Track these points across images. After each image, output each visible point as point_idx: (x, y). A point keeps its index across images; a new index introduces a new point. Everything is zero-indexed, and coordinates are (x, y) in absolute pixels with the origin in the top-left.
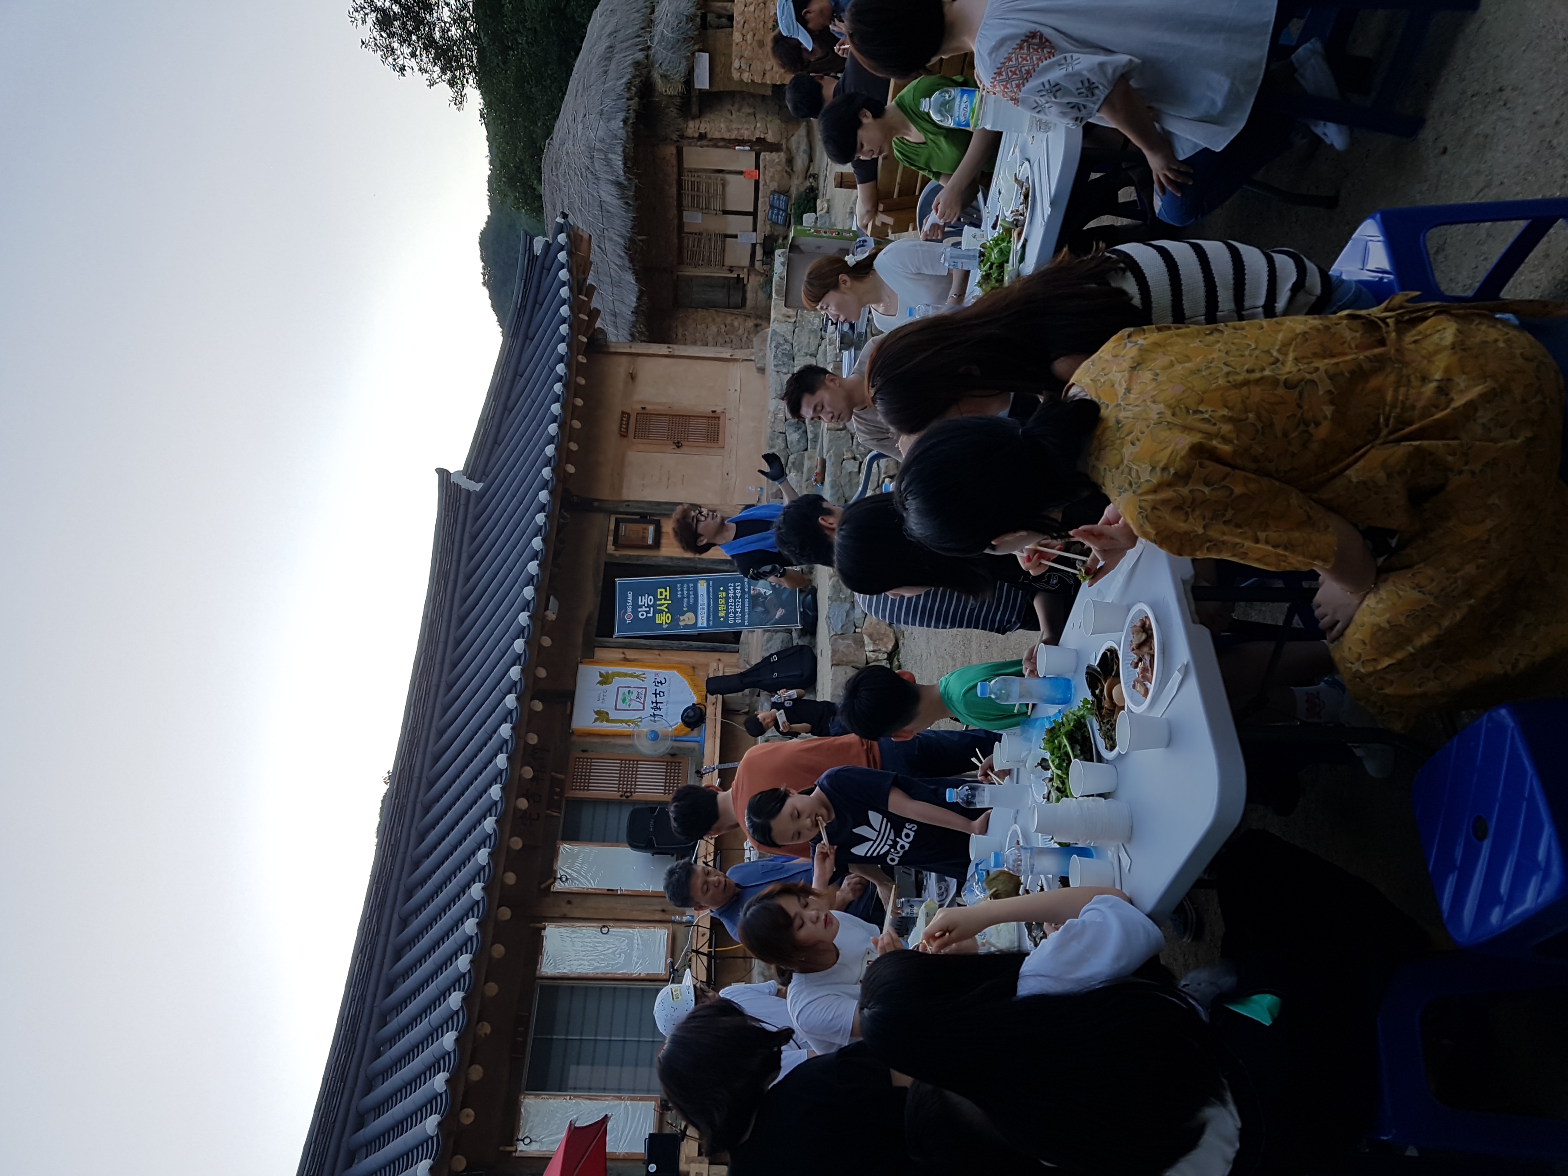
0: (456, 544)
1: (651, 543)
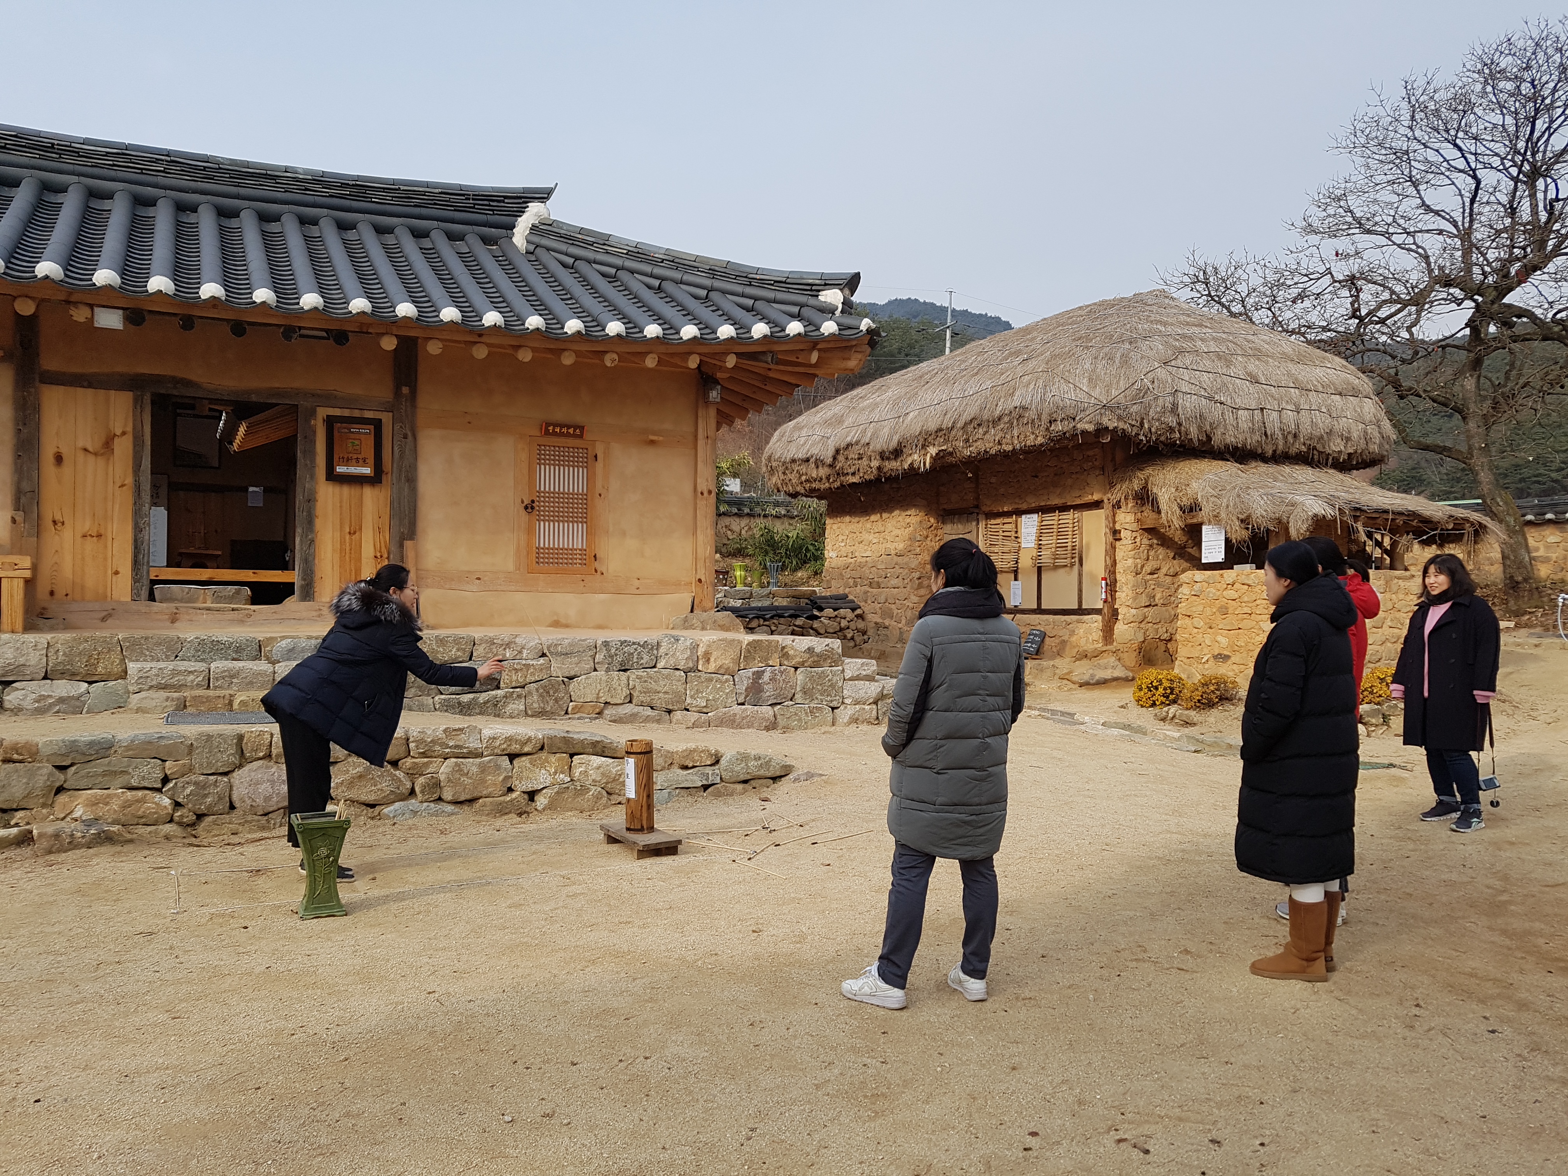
0: (417, 210)
1: (338, 470)
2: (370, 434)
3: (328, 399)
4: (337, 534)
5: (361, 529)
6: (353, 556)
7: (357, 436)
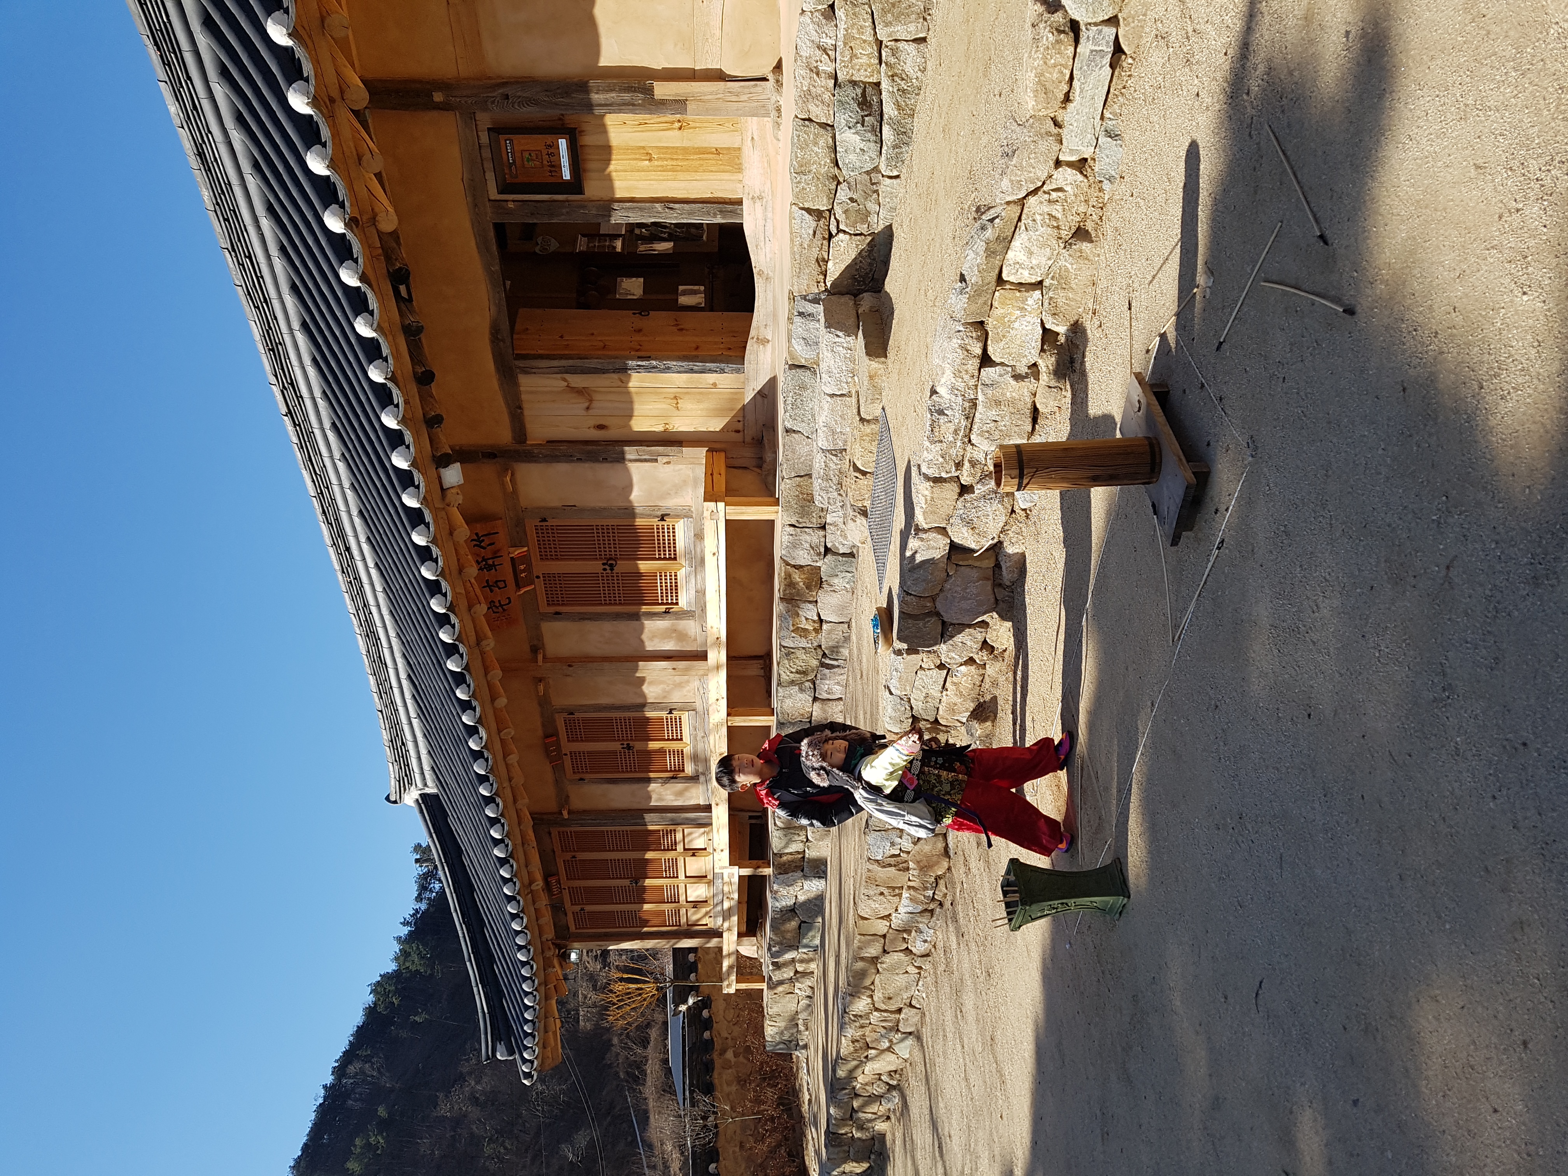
1: (568, 178)
2: (511, 141)
3: (475, 189)
4: (652, 175)
5: (643, 148)
6: (680, 157)
7: (518, 155)
